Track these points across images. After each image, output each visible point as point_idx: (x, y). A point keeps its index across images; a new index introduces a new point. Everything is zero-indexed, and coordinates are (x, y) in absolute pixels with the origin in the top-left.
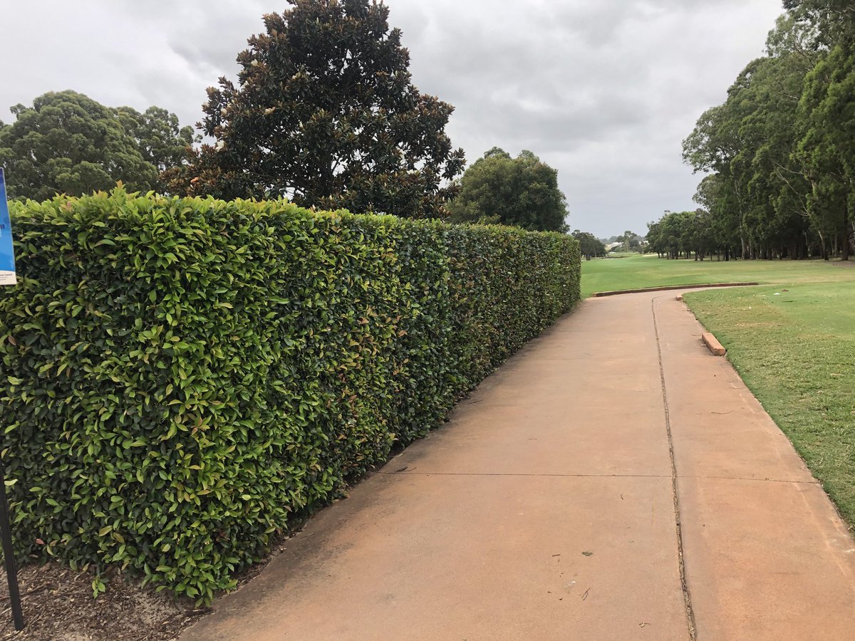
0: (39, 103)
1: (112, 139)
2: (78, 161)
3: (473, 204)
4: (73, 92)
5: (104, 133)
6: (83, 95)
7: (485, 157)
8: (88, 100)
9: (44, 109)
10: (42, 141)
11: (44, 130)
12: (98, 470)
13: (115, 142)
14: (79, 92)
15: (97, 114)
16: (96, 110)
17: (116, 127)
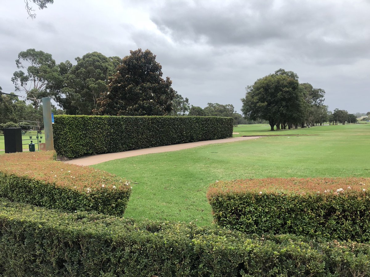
0: (84, 57)
1: (110, 71)
2: (97, 79)
3: (256, 97)
4: (97, 52)
5: (107, 68)
6: (100, 54)
7: (276, 73)
8: (102, 55)
9: (86, 59)
10: (85, 72)
11: (86, 68)
12: (61, 144)
13: (110, 72)
14: (99, 52)
15: (105, 61)
16: (104, 59)
17: (111, 66)
